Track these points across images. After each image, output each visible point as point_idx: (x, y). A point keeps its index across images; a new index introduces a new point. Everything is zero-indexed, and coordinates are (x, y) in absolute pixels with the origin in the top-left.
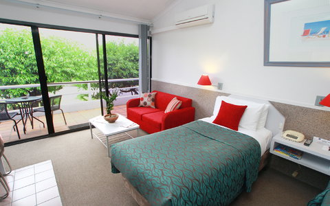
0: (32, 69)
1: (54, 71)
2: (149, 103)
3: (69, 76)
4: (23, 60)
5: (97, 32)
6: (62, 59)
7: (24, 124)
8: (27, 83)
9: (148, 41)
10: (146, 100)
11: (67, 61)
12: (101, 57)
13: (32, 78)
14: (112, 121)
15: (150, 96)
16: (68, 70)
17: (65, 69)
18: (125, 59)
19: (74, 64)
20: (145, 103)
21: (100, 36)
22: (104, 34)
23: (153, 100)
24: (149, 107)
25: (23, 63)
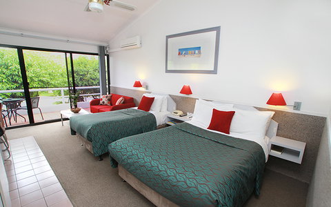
0: (12, 78)
1: (32, 80)
2: (106, 102)
3: (45, 85)
4: (5, 71)
5: (66, 52)
6: (38, 70)
7: (10, 119)
8: (8, 89)
9: (106, 57)
10: (104, 100)
11: (43, 72)
12: (70, 68)
13: (12, 86)
14: (77, 112)
15: (107, 97)
16: (44, 79)
17: (42, 79)
18: (95, 70)
19: (50, 75)
20: (103, 102)
21: (68, 55)
22: (71, 53)
23: (109, 100)
24: (106, 105)
25: (4, 74)
